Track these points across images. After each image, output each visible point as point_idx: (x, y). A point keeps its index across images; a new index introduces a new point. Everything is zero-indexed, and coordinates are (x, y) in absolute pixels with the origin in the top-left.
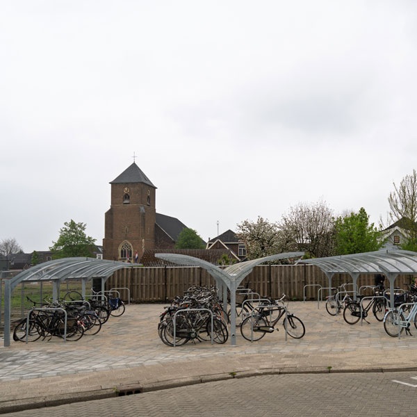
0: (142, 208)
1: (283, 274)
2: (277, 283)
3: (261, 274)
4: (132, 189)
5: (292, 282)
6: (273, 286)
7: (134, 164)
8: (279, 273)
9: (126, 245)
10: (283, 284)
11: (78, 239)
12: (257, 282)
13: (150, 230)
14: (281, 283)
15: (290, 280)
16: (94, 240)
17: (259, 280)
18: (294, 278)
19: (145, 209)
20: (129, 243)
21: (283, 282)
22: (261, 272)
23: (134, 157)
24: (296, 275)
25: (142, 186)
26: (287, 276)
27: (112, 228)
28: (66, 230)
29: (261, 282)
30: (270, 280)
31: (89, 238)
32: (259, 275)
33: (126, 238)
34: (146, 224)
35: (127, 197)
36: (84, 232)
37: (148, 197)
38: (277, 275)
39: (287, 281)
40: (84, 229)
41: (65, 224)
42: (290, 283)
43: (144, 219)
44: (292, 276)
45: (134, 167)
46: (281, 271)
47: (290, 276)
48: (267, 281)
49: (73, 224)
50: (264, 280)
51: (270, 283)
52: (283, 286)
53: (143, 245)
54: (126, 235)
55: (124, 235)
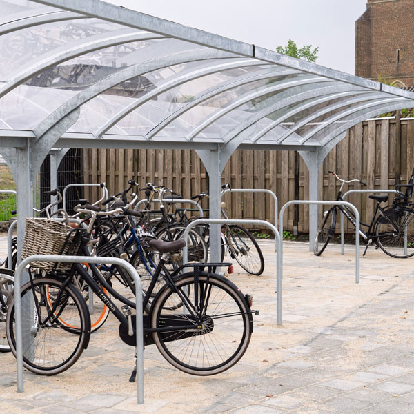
20: (403, 84)
33: (397, 76)
40: (313, 58)
41: (279, 49)
49: (292, 50)
54: (398, 67)
55: (393, 68)
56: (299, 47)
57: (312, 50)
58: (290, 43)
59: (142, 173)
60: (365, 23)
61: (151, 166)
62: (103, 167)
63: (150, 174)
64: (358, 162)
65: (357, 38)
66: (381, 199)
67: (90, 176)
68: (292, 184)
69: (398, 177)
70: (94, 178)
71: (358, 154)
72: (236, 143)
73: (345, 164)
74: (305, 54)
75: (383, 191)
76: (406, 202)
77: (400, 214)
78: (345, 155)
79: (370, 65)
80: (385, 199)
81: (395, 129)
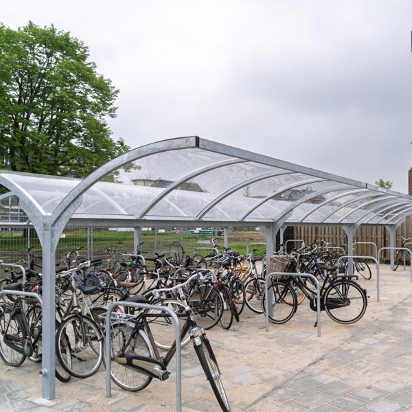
56: (385, 181)
57: (390, 183)
58: (381, 179)
59: (319, 235)
61: (323, 233)
62: (303, 233)
63: (322, 236)
67: (297, 236)
68: (383, 240)
70: (299, 237)
72: (359, 223)
73: (405, 231)
74: (387, 185)
78: (405, 228)
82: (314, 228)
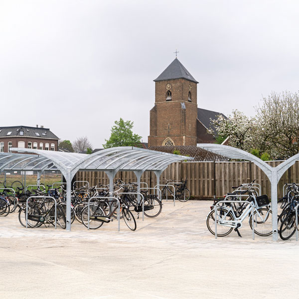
0: (183, 104)
1: (227, 171)
2: (221, 181)
3: (206, 171)
4: (173, 85)
5: (237, 180)
6: (217, 183)
7: (176, 60)
8: (223, 170)
9: (169, 142)
10: (228, 182)
11: (126, 136)
12: (202, 179)
13: (191, 126)
14: (225, 181)
15: (234, 178)
16: (139, 138)
17: (204, 177)
18: (239, 177)
19: (186, 105)
20: (171, 140)
21: (227, 180)
22: (206, 169)
23: (176, 52)
24: (241, 172)
25: (183, 81)
26: (232, 174)
27: (156, 125)
28: (116, 128)
29: (206, 179)
30: (215, 178)
31: (136, 136)
32: (204, 172)
33: (169, 136)
34: (187, 121)
35: (169, 93)
36: (131, 130)
37: (190, 92)
38: (221, 173)
39: (232, 179)
40: (131, 127)
41: (116, 122)
42: (234, 181)
43: (185, 115)
44: (236, 174)
45: (176, 62)
46: (225, 168)
47: (234, 173)
48: (211, 179)
49: (122, 123)
50: (208, 177)
51: (215, 180)
52: (228, 184)
53: (184, 142)
54: (169, 132)
55: (166, 132)
56: (125, 121)
57: (131, 123)
58: (121, 119)
59: (98, 178)
60: (154, 111)
61: (101, 175)
62: (84, 176)
63: (101, 178)
64: (170, 174)
65: (151, 118)
66: (178, 185)
67: (79, 179)
69: (181, 179)
71: (170, 172)
73: (166, 175)
74: (128, 125)
75: (177, 183)
76: (185, 186)
77: (183, 190)
78: (166, 173)
79: (156, 130)
80: (179, 185)
81: (180, 165)
82: (94, 172)
